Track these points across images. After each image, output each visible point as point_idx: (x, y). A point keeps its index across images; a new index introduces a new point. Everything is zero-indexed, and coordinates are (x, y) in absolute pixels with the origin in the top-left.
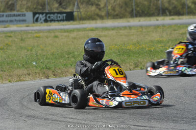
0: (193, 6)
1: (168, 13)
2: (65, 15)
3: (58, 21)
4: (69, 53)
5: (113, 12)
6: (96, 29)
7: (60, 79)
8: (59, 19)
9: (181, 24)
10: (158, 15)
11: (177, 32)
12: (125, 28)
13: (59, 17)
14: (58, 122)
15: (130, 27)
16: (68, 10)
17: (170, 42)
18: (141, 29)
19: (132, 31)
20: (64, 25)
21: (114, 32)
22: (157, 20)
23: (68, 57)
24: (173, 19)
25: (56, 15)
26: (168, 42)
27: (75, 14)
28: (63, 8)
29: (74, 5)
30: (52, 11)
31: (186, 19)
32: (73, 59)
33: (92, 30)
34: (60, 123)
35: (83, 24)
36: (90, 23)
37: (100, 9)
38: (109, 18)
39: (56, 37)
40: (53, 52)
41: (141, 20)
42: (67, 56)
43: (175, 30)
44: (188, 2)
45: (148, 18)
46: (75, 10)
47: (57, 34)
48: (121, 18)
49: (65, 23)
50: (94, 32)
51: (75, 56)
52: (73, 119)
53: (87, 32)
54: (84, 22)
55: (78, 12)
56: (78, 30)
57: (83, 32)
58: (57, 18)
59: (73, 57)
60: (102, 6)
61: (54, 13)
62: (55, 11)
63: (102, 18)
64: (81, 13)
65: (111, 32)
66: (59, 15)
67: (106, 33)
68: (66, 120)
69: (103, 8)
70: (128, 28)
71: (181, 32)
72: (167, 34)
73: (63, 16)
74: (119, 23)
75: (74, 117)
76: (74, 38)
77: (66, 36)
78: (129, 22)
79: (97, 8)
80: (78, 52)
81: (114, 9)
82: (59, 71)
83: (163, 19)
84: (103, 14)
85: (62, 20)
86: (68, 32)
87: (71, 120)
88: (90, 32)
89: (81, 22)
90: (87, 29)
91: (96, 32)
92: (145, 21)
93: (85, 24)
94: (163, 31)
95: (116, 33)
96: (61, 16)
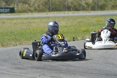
0: (85, 6)
1: (71, 9)
2: (9, 9)
3: (5, 13)
4: (12, 33)
5: (38, 8)
6: (28, 18)
7: (6, 48)
9: (78, 16)
10: (65, 10)
12: (45, 18)
13: (6, 11)
14: (4, 74)
16: (11, 6)
17: (72, 27)
18: (55, 19)
19: (50, 20)
20: (8, 16)
21: (39, 20)
22: (65, 13)
23: (11, 35)
24: (74, 13)
25: (4, 9)
26: (71, 27)
27: (16, 9)
28: (8, 5)
29: (15, 3)
30: (2, 7)
31: (81, 13)
32: (14, 36)
34: (6, 75)
35: (20, 15)
36: (24, 15)
37: (30, 7)
38: (36, 12)
39: (4, 23)
40: (2, 32)
41: (55, 13)
42: (10, 34)
43: (75, 20)
44: (83, 3)
45: (59, 12)
46: (15, 6)
47: (4, 21)
48: (43, 12)
49: (9, 14)
50: (27, 20)
52: (14, 72)
53: (22, 20)
55: (17, 8)
56: (17, 19)
57: (20, 20)
58: (4, 11)
59: (14, 35)
60: (32, 4)
61: (2, 8)
62: (3, 7)
63: (31, 11)
64: (19, 8)
65: (37, 20)
66: (6, 9)
67: (34, 21)
68: (9, 73)
69: (33, 6)
70: (47, 18)
71: (78, 21)
72: (70, 22)
74: (42, 15)
75: (14, 71)
76: (15, 24)
77: (10, 22)
78: (48, 14)
79: (29, 6)
80: (17, 32)
81: (39, 6)
82: (5, 44)
83: (68, 13)
84: (32, 9)
86: (11, 20)
87: (12, 73)
89: (19, 14)
90: (23, 18)
92: (57, 14)
93: (21, 15)
94: (68, 20)
95: (40, 21)
96: (7, 10)
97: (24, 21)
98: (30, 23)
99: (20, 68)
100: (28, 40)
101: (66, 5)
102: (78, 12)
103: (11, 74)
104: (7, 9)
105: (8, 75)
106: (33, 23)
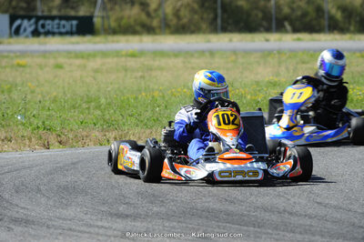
0: (339, 15)
1: (288, 27)
2: (75, 22)
3: (61, 34)
4: (89, 100)
5: (175, 20)
6: (141, 53)
7: (73, 150)
8: (63, 30)
10: (268, 30)
11: (309, 66)
12: (202, 53)
13: (64, 26)
14: (75, 233)
15: (212, 53)
16: (83, 12)
18: (233, 58)
19: (217, 60)
20: (73, 43)
21: (179, 62)
22: (267, 40)
23: (88, 108)
24: (299, 39)
25: (57, 21)
27: (97, 21)
28: (72, 8)
31: (326, 40)
32: (98, 113)
33: (133, 56)
34: (79, 234)
35: (113, 42)
36: (127, 41)
37: (148, 14)
38: (167, 31)
39: (59, 67)
40: (55, 97)
41: (235, 40)
42: (85, 106)
43: (304, 63)
44: (330, 6)
45: (249, 36)
46: (97, 13)
47: (61, 60)
48: (193, 32)
49: (76, 39)
50: (138, 59)
51: (103, 107)
52: (106, 228)
53: (123, 59)
54: (116, 38)
55: (103, 17)
56: (104, 54)
57: (115, 59)
58: (58, 28)
59: (98, 107)
60: (153, 6)
61: (52, 18)
62: (55, 13)
64: (108, 19)
65: (172, 62)
66: (63, 22)
67: (162, 62)
68: (92, 230)
69: (156, 10)
70: (207, 54)
72: (287, 69)
73: (72, 25)
74: (188, 43)
75: (106, 224)
76: (96, 71)
77: (79, 66)
78: (209, 41)
79: (143, 10)
80: (106, 99)
81: (177, 14)
82: (71, 136)
83: (280, 40)
84: (155, 23)
85: (71, 33)
86: (82, 57)
87: (101, 231)
88: (129, 59)
89: (110, 38)
90: (124, 53)
91: (142, 59)
92: (241, 41)
93: (118, 42)
94: (280, 63)
95: (184, 62)
96: (67, 25)
97: (129, 64)
98: (150, 69)
99: (127, 216)
100: (145, 124)
101: (273, 12)
102: (316, 36)
103: (98, 234)
104: (70, 22)
105: (87, 235)
106: (161, 69)
